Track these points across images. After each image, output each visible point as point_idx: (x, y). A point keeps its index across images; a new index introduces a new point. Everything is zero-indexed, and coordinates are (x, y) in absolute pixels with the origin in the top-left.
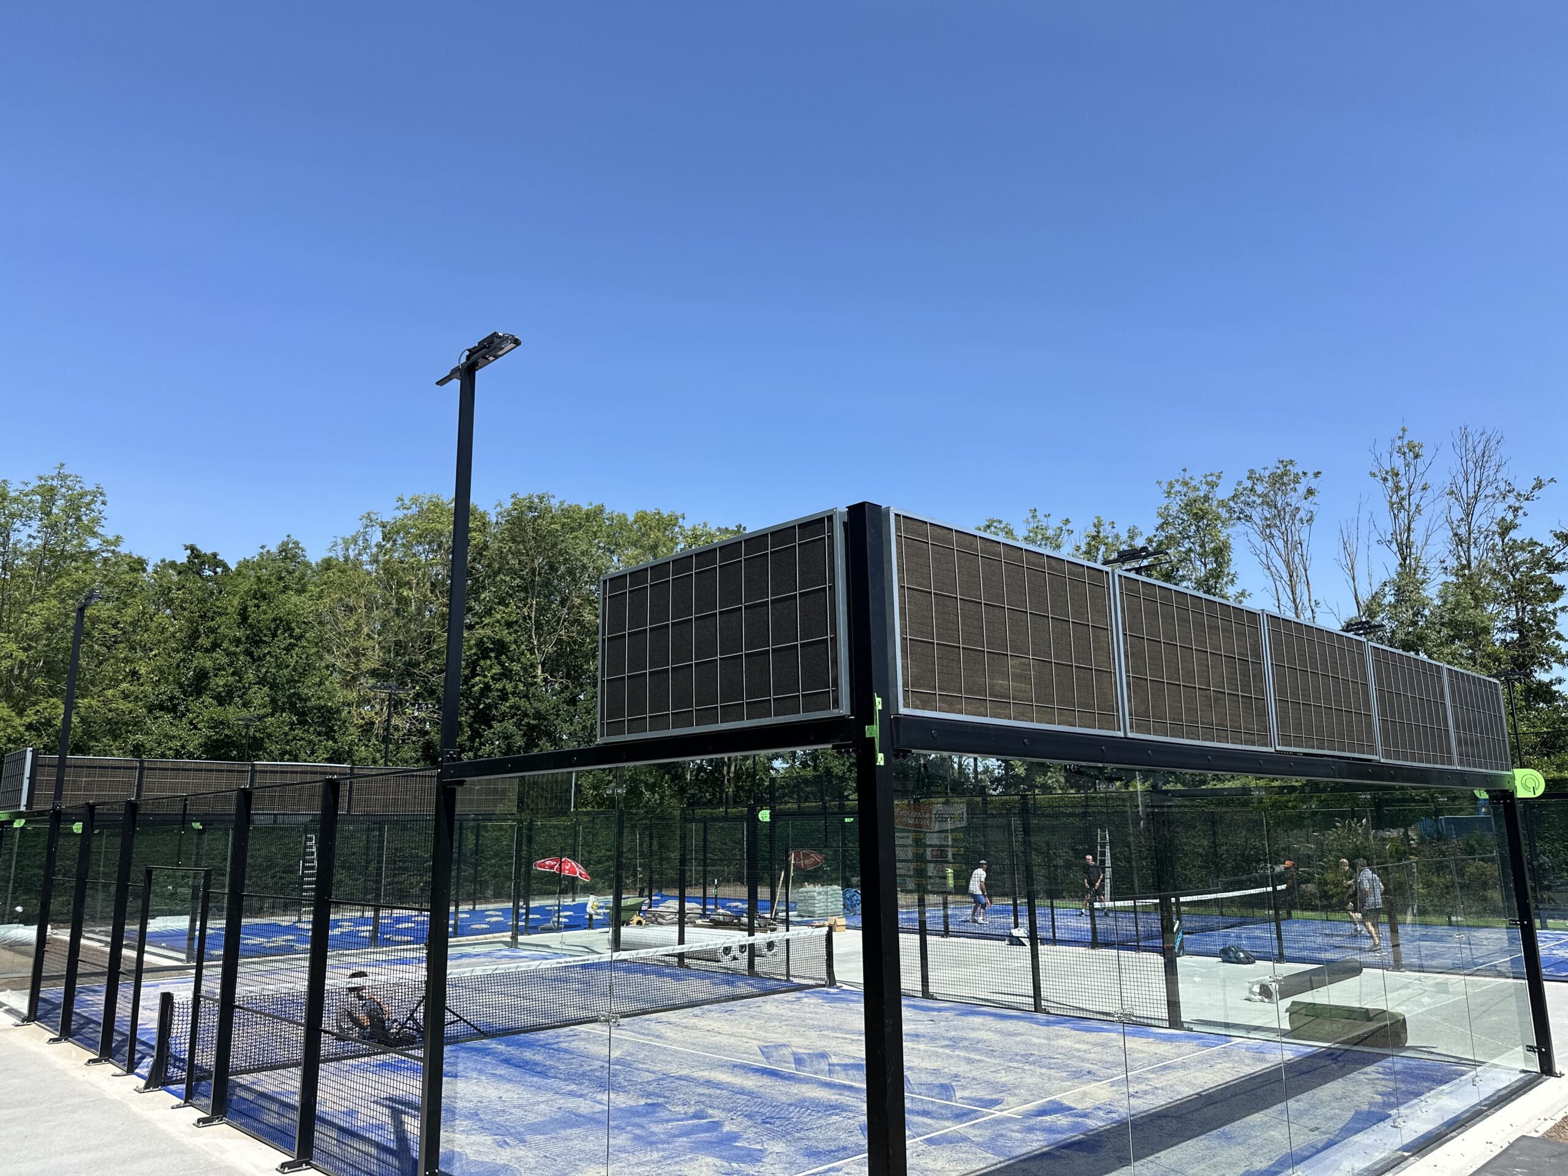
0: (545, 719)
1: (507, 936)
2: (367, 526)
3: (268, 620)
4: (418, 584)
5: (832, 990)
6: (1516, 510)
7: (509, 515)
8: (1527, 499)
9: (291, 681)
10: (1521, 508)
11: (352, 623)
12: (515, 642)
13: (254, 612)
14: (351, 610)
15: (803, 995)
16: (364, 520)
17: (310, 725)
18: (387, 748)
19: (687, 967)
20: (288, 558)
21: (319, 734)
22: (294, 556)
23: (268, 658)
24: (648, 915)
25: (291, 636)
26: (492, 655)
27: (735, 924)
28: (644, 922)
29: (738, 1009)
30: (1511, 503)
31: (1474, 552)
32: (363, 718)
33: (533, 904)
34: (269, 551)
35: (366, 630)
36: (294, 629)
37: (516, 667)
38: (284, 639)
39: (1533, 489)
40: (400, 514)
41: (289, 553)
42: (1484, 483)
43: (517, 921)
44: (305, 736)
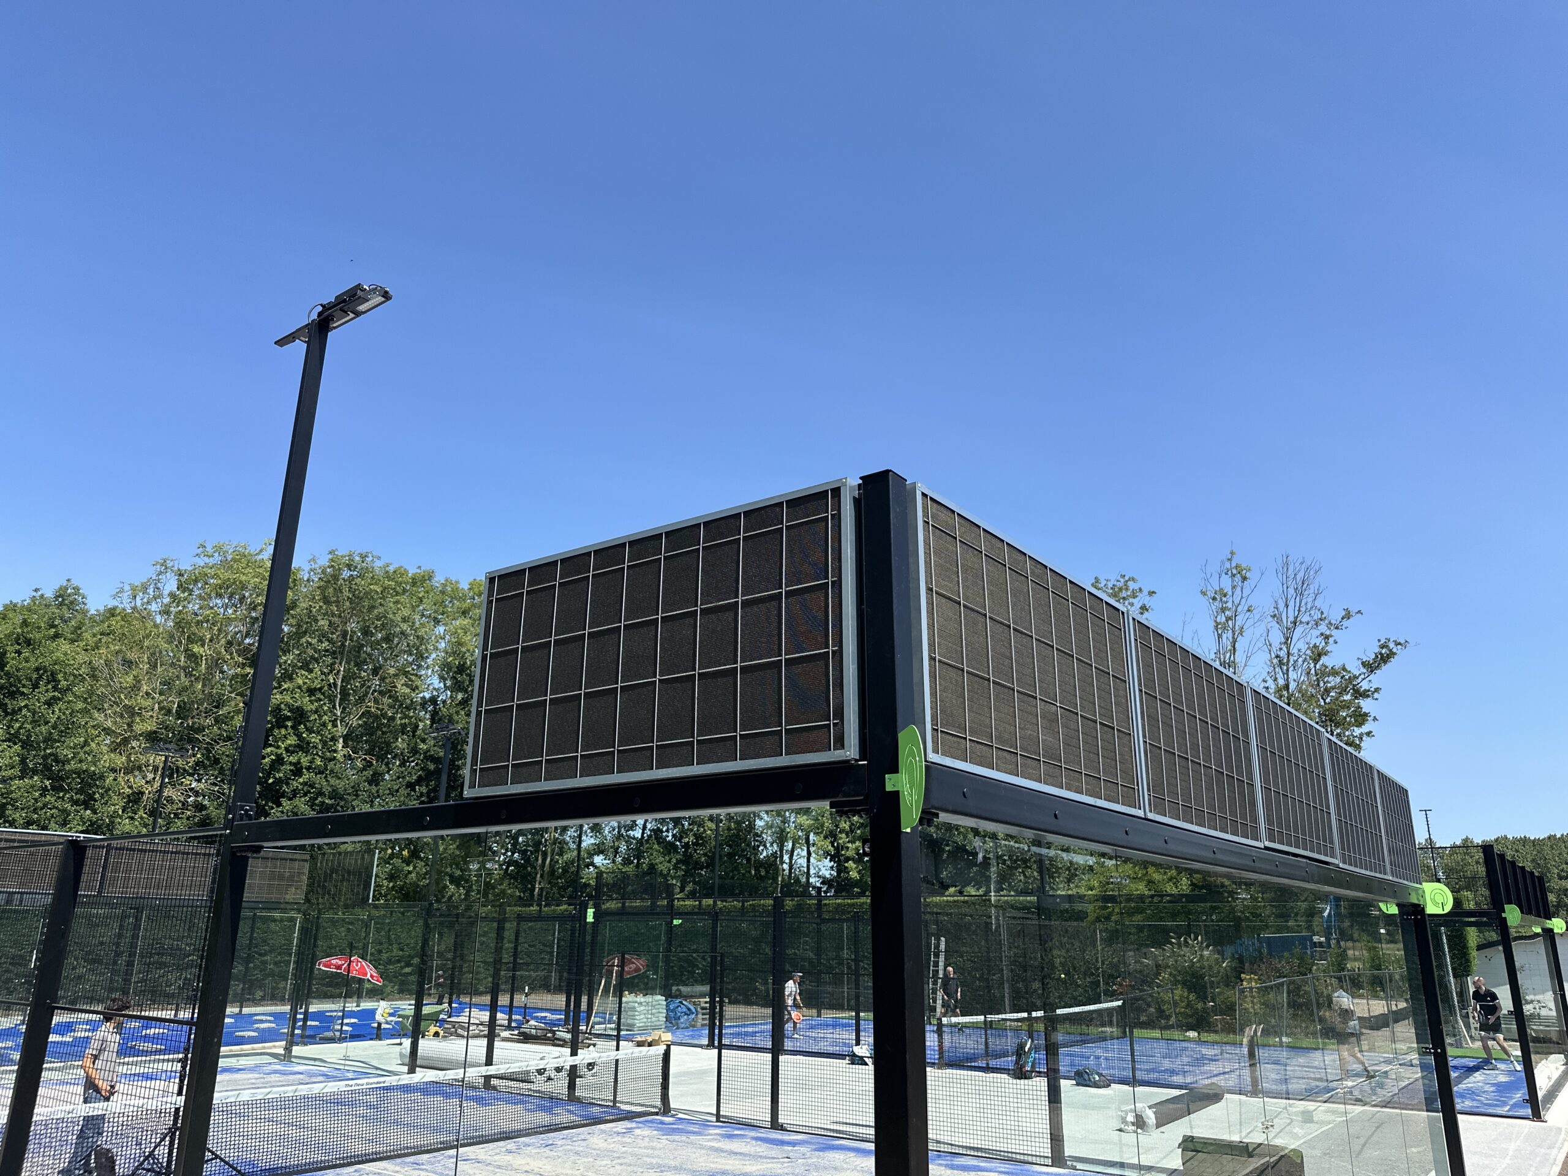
0: (342, 799)
1: (280, 1047)
2: (161, 573)
3: (29, 669)
4: (211, 640)
5: (667, 1119)
6: (1327, 637)
7: (324, 572)
8: (1337, 628)
9: (49, 740)
10: (1331, 636)
11: (130, 679)
12: (316, 712)
13: (13, 659)
14: (129, 664)
15: (634, 1125)
16: (158, 566)
17: (66, 791)
18: (155, 822)
19: (494, 1088)
20: (65, 605)
21: (76, 803)
22: (72, 603)
23: (24, 711)
24: (446, 1026)
25: (55, 688)
26: (289, 724)
27: (548, 1039)
28: (442, 1033)
29: (560, 1143)
30: (1323, 631)
31: (1293, 675)
32: (130, 787)
33: (313, 1008)
34: (42, 596)
35: (145, 688)
36: (60, 681)
37: (315, 739)
38: (47, 691)
39: (1343, 619)
40: (201, 562)
41: (66, 599)
42: (1303, 609)
43: (294, 1028)
44: (58, 804)
